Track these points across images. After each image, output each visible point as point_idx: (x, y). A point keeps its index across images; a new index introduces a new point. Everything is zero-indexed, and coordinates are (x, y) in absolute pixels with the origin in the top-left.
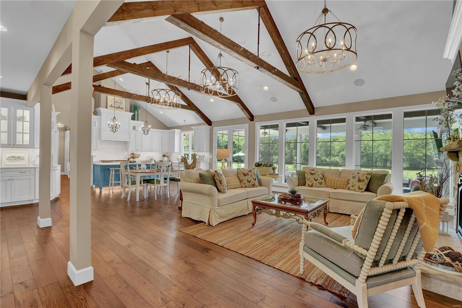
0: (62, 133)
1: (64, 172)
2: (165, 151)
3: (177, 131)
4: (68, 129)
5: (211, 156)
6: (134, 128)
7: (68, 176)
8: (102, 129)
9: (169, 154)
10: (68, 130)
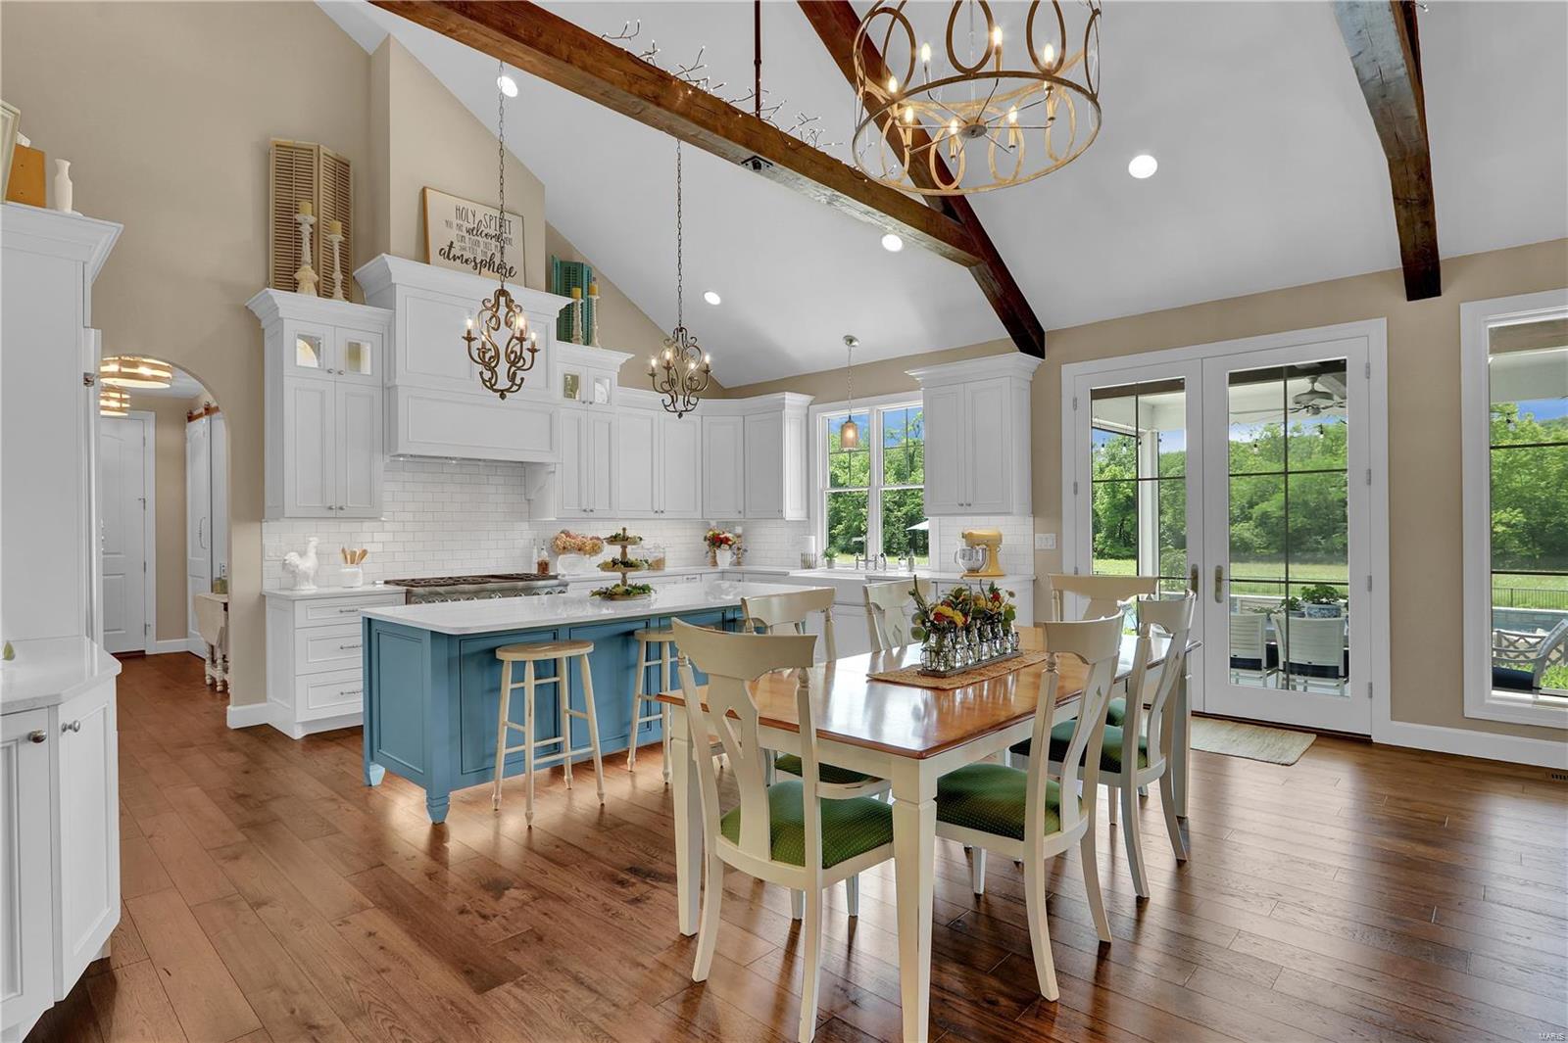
0: (171, 436)
1: (186, 637)
2: (723, 513)
3: (793, 401)
4: (202, 410)
5: (1046, 541)
6: (572, 386)
7: (204, 660)
8: (400, 389)
9: (739, 530)
10: (200, 415)
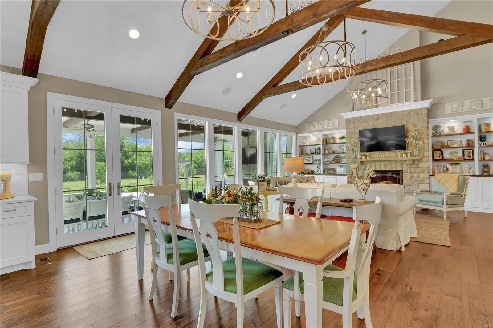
5: (37, 177)
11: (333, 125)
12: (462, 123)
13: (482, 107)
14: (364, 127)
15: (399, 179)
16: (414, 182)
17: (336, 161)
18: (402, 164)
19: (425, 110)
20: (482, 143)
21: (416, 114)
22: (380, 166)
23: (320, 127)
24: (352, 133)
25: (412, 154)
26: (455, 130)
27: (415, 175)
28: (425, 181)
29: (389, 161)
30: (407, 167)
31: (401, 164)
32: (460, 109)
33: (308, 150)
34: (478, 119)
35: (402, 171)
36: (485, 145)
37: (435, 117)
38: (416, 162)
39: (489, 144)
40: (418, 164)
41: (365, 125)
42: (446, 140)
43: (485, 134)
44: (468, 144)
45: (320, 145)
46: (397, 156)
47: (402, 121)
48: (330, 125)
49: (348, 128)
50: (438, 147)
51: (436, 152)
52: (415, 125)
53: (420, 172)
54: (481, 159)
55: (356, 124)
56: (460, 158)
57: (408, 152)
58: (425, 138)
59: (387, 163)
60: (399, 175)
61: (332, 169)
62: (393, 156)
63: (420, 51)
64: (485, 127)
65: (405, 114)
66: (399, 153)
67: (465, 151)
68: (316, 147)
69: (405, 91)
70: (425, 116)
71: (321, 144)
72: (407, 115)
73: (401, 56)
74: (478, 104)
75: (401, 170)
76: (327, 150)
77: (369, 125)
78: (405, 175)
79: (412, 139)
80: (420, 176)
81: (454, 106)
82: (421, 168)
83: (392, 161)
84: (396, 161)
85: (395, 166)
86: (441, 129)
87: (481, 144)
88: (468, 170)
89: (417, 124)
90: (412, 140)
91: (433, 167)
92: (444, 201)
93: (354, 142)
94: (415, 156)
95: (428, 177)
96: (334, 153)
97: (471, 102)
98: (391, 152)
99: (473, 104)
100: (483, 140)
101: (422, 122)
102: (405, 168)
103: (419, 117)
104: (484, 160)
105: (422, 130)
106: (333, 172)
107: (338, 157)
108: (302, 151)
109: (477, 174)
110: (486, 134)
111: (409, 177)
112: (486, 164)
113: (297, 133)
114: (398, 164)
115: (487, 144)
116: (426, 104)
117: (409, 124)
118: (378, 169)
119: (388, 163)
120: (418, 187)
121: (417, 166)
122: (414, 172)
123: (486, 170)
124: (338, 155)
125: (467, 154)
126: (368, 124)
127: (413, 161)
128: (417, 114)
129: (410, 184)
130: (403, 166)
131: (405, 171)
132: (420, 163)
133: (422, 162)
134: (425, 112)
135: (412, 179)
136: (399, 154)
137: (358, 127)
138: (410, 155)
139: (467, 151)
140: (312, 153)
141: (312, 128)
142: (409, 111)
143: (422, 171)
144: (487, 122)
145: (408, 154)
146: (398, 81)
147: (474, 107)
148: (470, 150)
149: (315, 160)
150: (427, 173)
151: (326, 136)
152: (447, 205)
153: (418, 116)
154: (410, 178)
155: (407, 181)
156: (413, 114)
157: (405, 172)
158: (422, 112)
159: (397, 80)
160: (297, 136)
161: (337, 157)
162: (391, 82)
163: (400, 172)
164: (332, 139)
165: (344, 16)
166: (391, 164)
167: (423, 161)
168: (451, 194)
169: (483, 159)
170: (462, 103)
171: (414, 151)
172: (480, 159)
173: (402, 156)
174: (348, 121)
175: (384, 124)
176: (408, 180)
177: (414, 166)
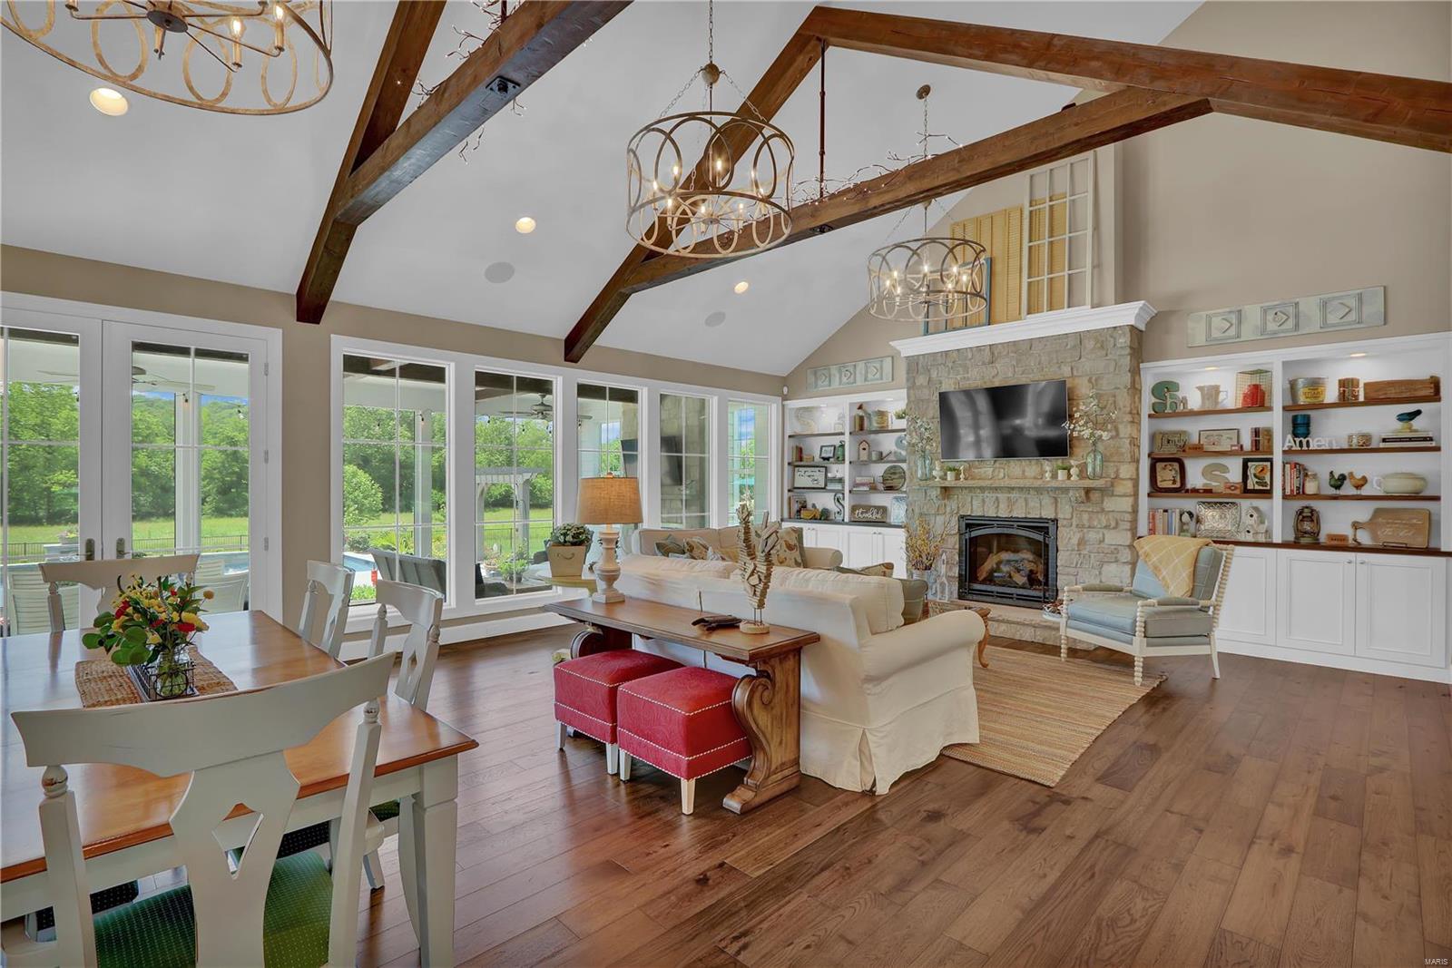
11: (878, 376)
12: (1240, 375)
13: (1297, 326)
14: (955, 384)
15: (1047, 546)
16: (1090, 557)
17: (889, 483)
18: (1056, 499)
19: (1124, 334)
20: (1298, 440)
21: (1099, 345)
22: (996, 505)
23: (844, 379)
24: (922, 401)
25: (1083, 469)
26: (1221, 396)
27: (1092, 536)
28: (1119, 556)
29: (1021, 489)
30: (1071, 510)
31: (1053, 500)
32: (1232, 332)
33: (815, 449)
34: (1286, 364)
35: (1055, 521)
36: (1305, 448)
37: (1162, 356)
38: (1095, 496)
39: (1318, 446)
40: (1102, 503)
41: (959, 377)
42: (1193, 429)
43: (1308, 412)
44: (1256, 444)
45: (842, 434)
46: (1043, 473)
47: (1059, 367)
48: (870, 376)
49: (912, 387)
50: (1168, 451)
51: (1163, 464)
52: (1096, 380)
53: (1106, 527)
54: (1292, 491)
55: (934, 375)
56: (1231, 487)
57: (1072, 462)
58: (1123, 422)
59: (1014, 495)
60: (1047, 533)
61: (878, 508)
62: (1033, 474)
63: (1007, 143)
64: (1306, 390)
65: (1069, 347)
66: (1048, 465)
67: (1250, 464)
68: (836, 441)
69: (1069, 275)
70: (1123, 353)
71: (847, 434)
72: (1074, 347)
73: (956, 161)
74: (1285, 317)
75: (1052, 517)
76: (864, 449)
77: (968, 379)
78: (1062, 532)
79: (1082, 422)
80: (1106, 540)
81: (1216, 322)
82: (1111, 515)
83: (1028, 489)
84: (1039, 490)
85: (1038, 505)
86: (1180, 394)
87: (1293, 443)
88: (1255, 526)
89: (1099, 378)
90: (1083, 426)
91: (1151, 513)
92: (1138, 624)
93: (926, 429)
94: (1094, 478)
95: (1128, 543)
96: (881, 458)
97: (1265, 311)
98: (1028, 462)
99: (1270, 317)
100: (1301, 430)
101: (1117, 372)
102: (1064, 513)
103: (1107, 355)
104: (1300, 493)
105: (1115, 396)
106: (879, 516)
107: (894, 473)
108: (800, 450)
109: (1277, 539)
110: (1312, 413)
111: (1075, 541)
112: (1307, 507)
113: (785, 398)
114: (1047, 500)
115: (1311, 444)
116: (1128, 314)
117: (1079, 376)
118: (990, 512)
119: (1018, 495)
120: (1100, 573)
121: (1098, 509)
122: (1089, 527)
123: (1307, 526)
124: (895, 467)
125: (1255, 476)
126: (966, 376)
127: (1088, 491)
128: (1102, 347)
129: (1077, 563)
130: (1059, 505)
131: (1065, 522)
132: (1105, 498)
133: (1113, 495)
134: (1124, 340)
135: (1081, 547)
136: (1048, 468)
137: (941, 383)
138: (1078, 473)
139: (1257, 463)
140: (824, 459)
141: (823, 385)
142: (1080, 337)
143: (1113, 524)
144: (1314, 374)
145: (1072, 471)
146: (1051, 243)
147: (1272, 326)
148: (1265, 463)
149: (834, 480)
150: (1126, 530)
151: (860, 408)
152: (1145, 637)
153: (1104, 352)
154: (1079, 544)
155: (1069, 553)
156: (1090, 344)
157: (1064, 526)
158: (1115, 339)
159: (1047, 240)
160: (783, 406)
161: (892, 471)
162: (1030, 248)
163: (1050, 525)
164: (876, 418)
165: (819, 39)
166: (1026, 500)
167: (1115, 493)
168: (1160, 604)
169: (1298, 494)
170: (1240, 311)
171: (1089, 460)
172: (1288, 492)
173: (1054, 476)
174: (914, 364)
175: (1010, 375)
176: (1073, 550)
177: (1089, 507)
